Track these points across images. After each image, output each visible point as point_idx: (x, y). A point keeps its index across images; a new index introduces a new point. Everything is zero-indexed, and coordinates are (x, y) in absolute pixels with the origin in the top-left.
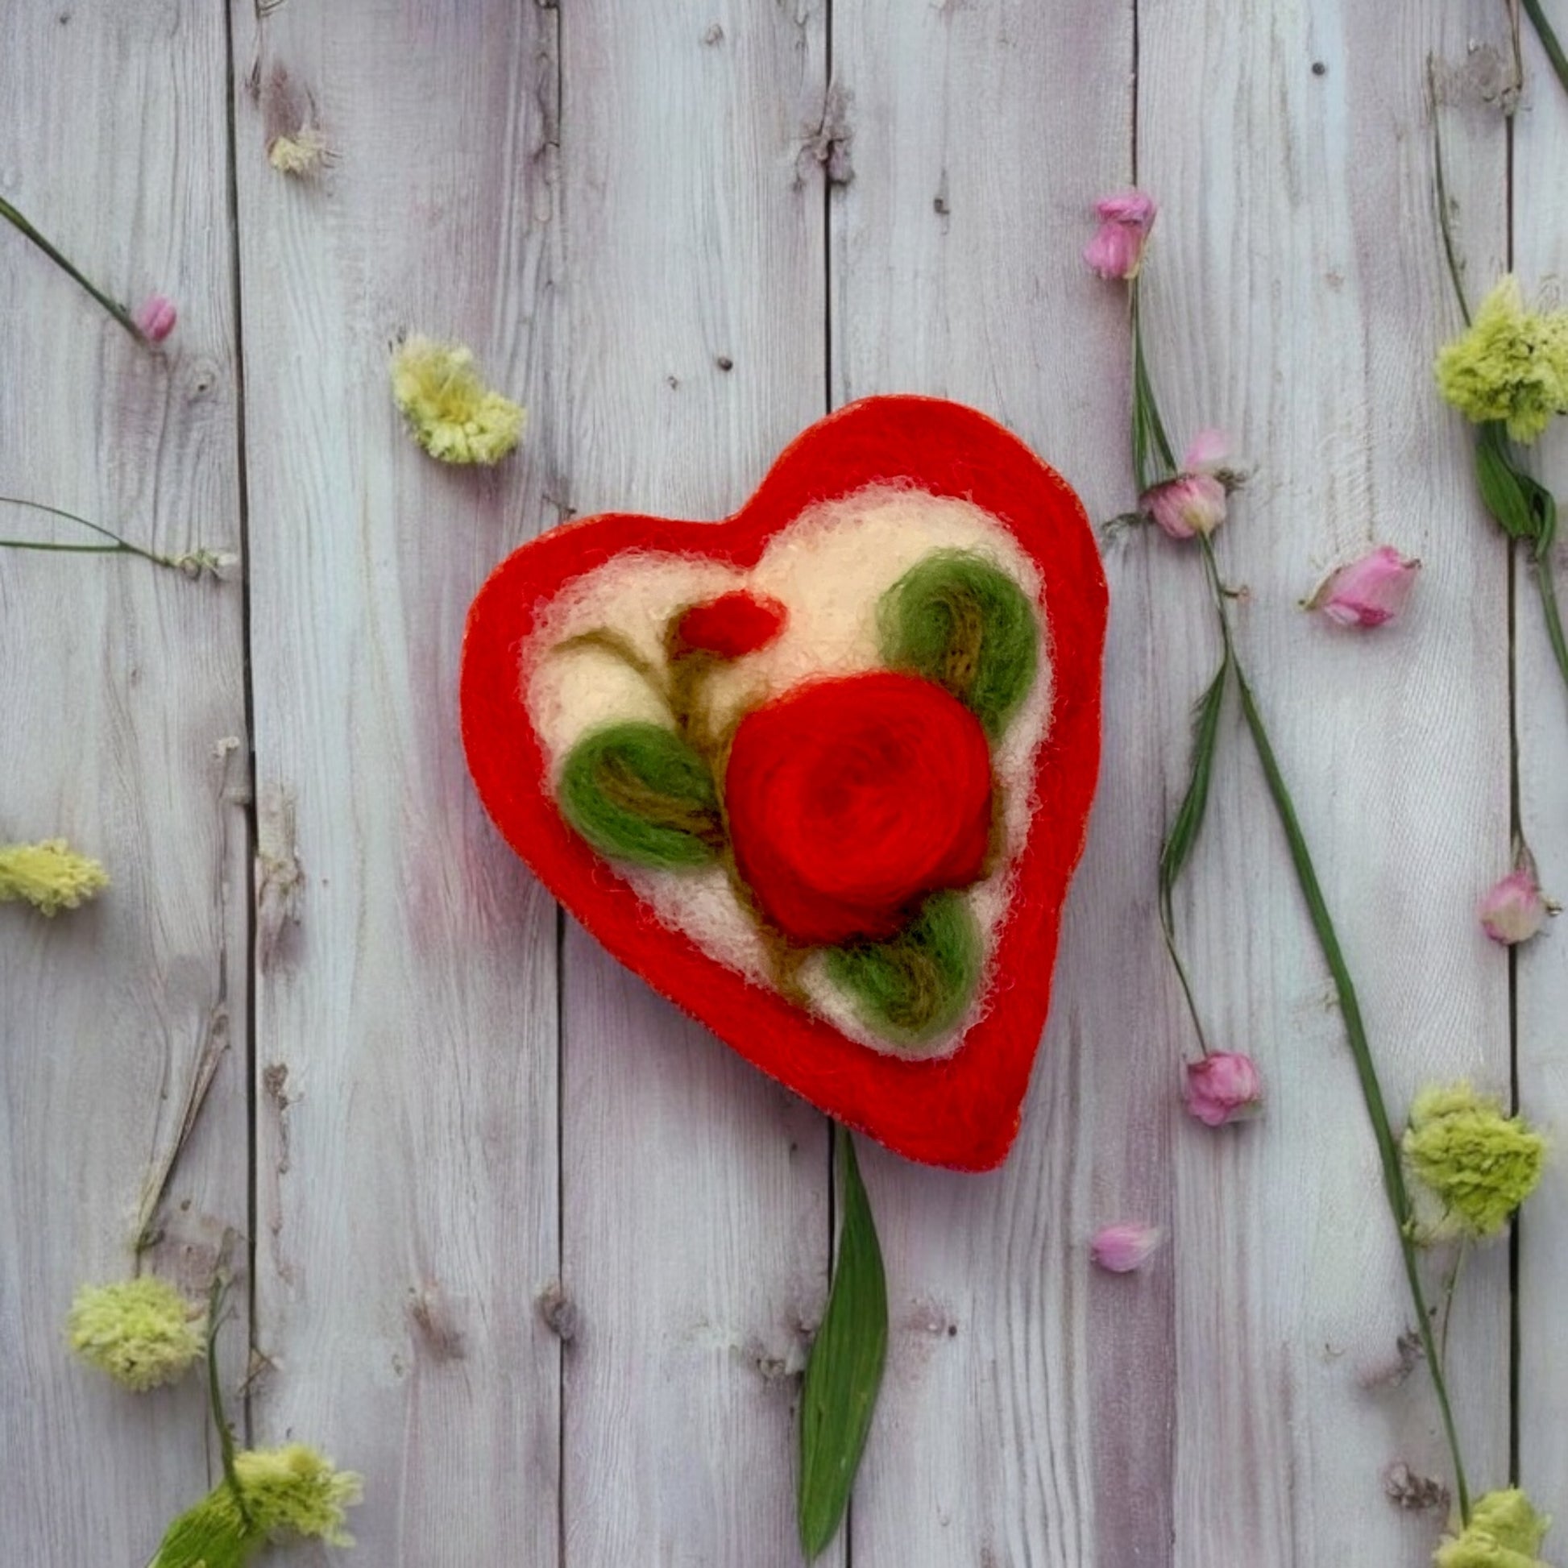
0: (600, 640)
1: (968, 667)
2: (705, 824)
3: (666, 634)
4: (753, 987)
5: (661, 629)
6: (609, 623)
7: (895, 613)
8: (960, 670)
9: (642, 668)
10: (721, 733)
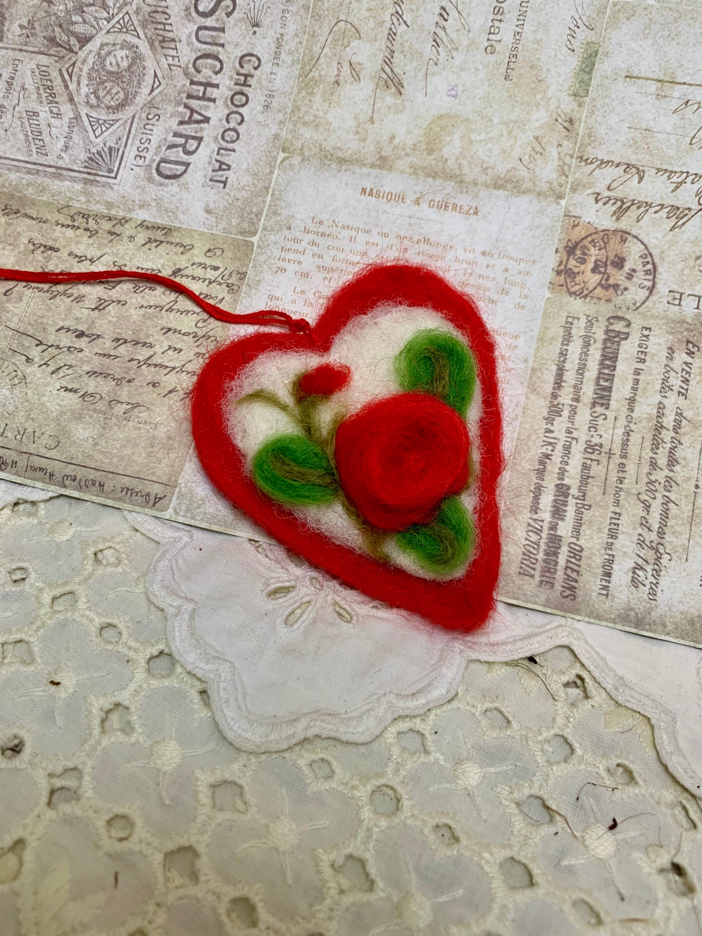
0: (260, 396)
1: (444, 386)
2: (328, 480)
3: (293, 390)
4: (360, 555)
5: (290, 387)
6: (264, 387)
7: (403, 365)
8: (440, 388)
9: (284, 408)
10: (329, 434)
